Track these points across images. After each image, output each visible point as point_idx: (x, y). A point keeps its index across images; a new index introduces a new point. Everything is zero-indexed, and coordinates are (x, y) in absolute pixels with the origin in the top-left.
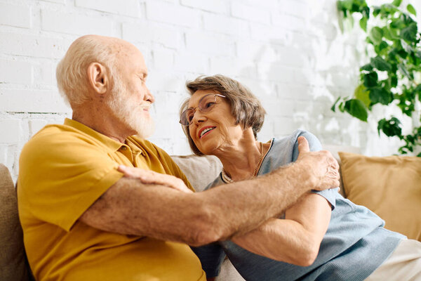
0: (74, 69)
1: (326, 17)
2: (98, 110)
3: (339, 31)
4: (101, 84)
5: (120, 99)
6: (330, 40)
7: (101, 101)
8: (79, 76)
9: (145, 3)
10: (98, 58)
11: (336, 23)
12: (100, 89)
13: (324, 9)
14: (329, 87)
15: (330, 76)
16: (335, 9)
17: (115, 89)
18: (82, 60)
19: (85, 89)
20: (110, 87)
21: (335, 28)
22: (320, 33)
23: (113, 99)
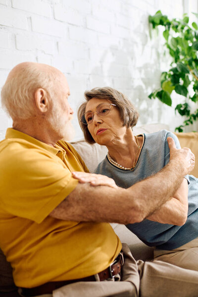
0: (22, 92)
1: (142, 27)
2: (39, 124)
3: (149, 38)
4: (44, 106)
5: (58, 117)
6: (144, 45)
7: (43, 118)
8: (26, 97)
9: (30, 18)
10: (42, 85)
11: (147, 32)
12: (43, 109)
13: (141, 22)
14: (142, 79)
15: (143, 71)
16: (147, 22)
17: (53, 109)
18: (29, 85)
19: (31, 108)
20: (50, 107)
21: (146, 36)
22: (138, 40)
23: (53, 117)
